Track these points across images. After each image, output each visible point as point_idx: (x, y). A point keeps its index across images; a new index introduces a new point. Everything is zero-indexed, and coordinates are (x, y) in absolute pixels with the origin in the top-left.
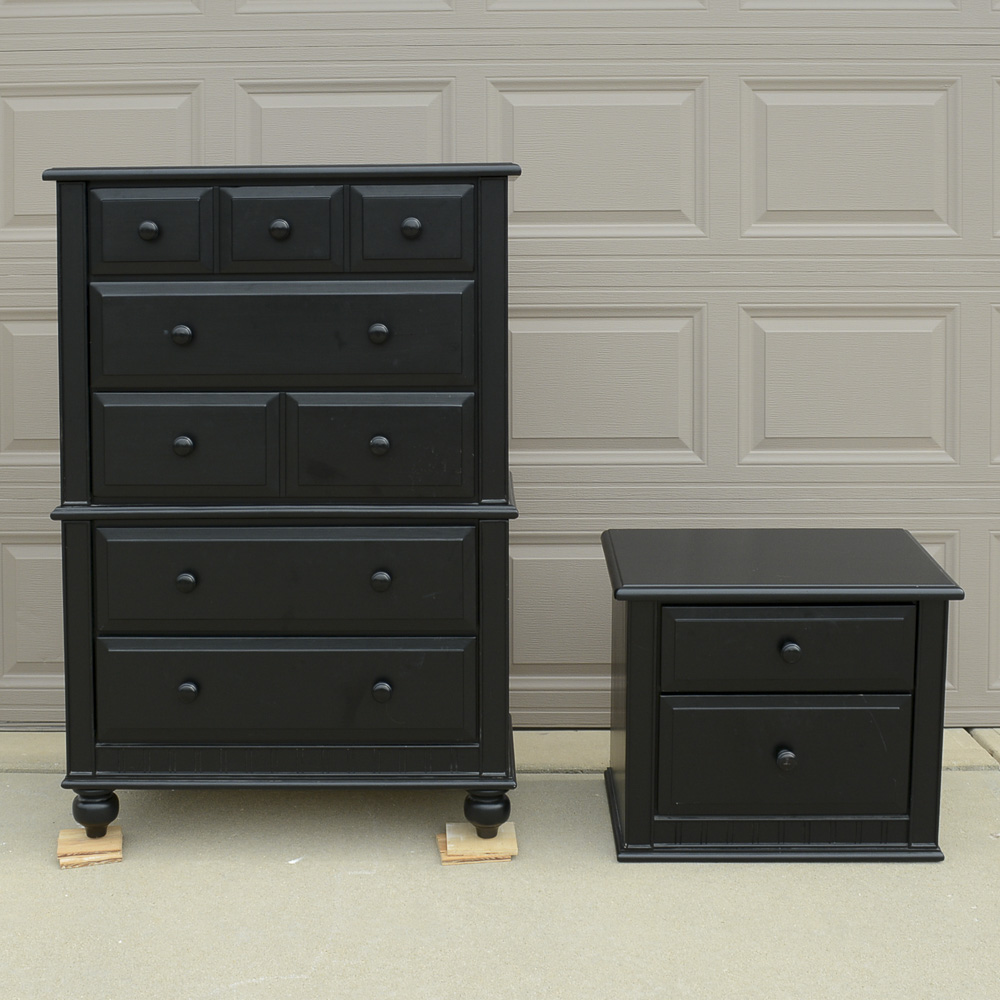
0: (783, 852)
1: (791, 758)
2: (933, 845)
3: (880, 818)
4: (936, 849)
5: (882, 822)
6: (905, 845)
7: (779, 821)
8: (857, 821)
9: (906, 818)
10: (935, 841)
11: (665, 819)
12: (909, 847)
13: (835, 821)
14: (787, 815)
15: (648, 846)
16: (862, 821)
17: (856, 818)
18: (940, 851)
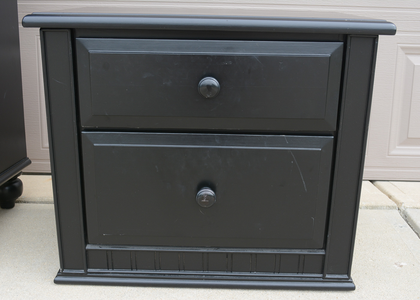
0: (206, 279)
1: (209, 196)
2: (346, 276)
3: (297, 252)
4: (348, 280)
5: (299, 255)
6: (321, 275)
7: (203, 253)
8: (276, 255)
9: (322, 252)
10: (348, 272)
11: (97, 247)
12: (324, 277)
13: (256, 254)
14: (211, 247)
15: (82, 271)
16: (280, 254)
17: (275, 251)
18: (352, 282)
